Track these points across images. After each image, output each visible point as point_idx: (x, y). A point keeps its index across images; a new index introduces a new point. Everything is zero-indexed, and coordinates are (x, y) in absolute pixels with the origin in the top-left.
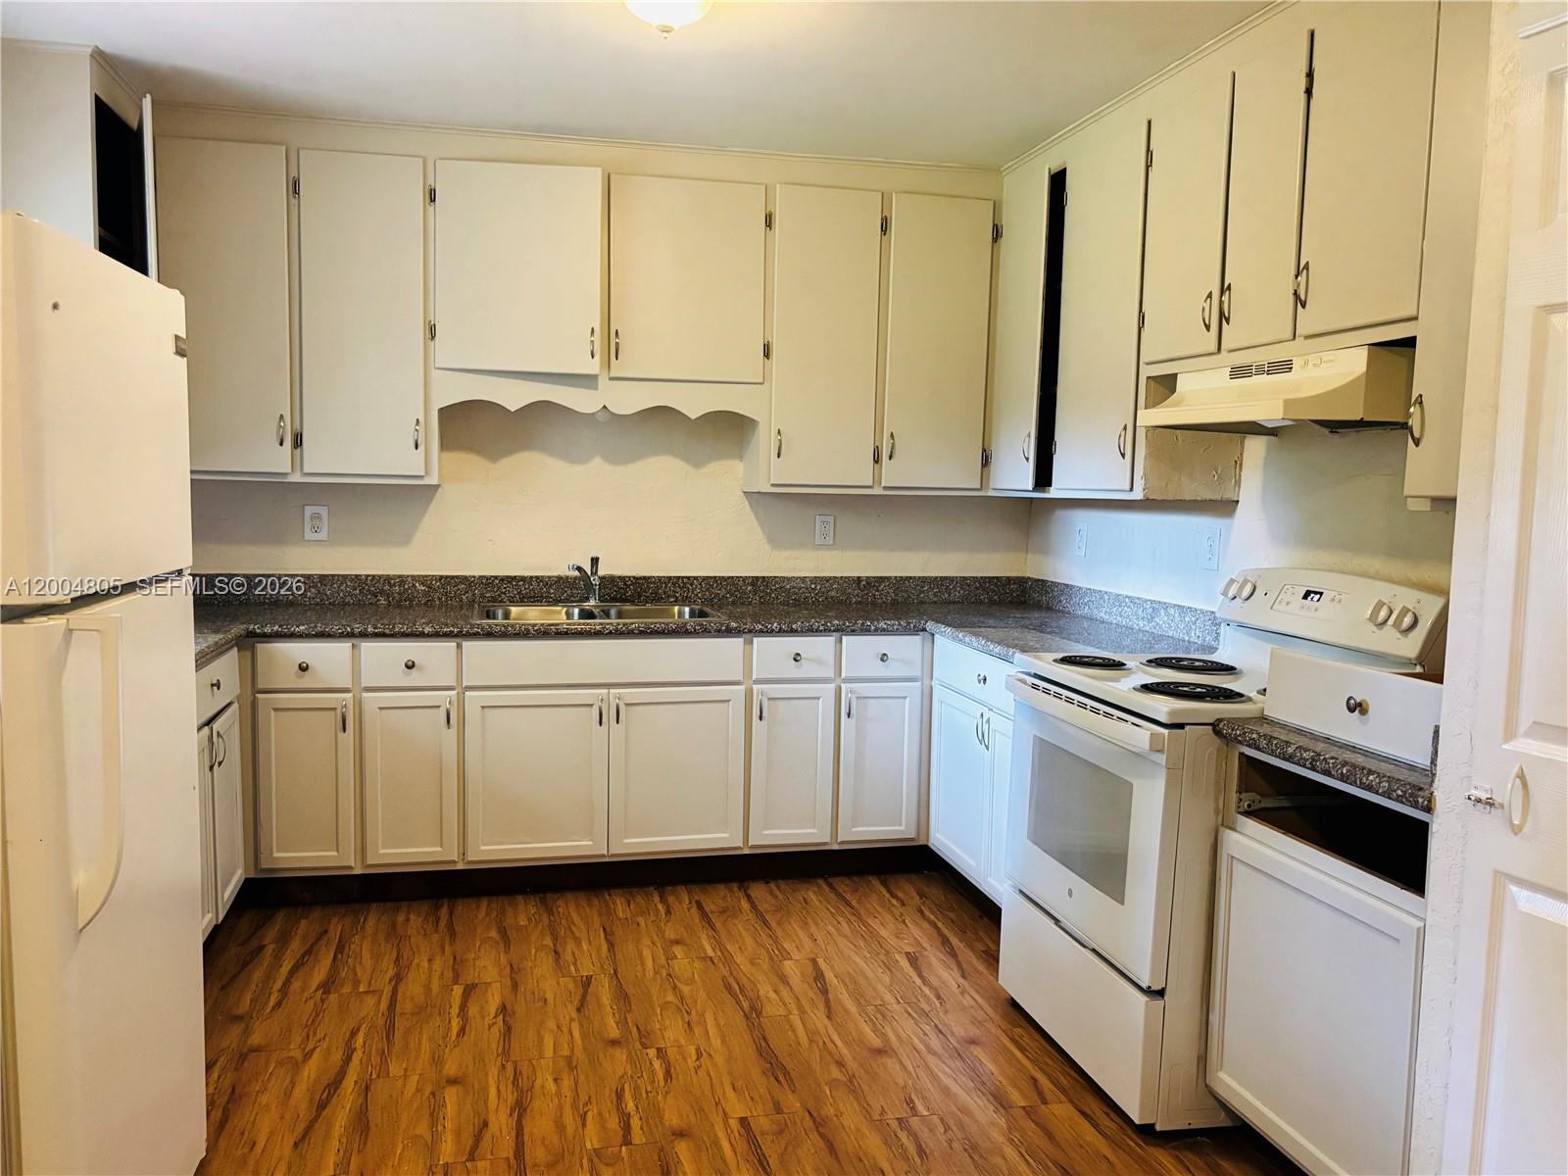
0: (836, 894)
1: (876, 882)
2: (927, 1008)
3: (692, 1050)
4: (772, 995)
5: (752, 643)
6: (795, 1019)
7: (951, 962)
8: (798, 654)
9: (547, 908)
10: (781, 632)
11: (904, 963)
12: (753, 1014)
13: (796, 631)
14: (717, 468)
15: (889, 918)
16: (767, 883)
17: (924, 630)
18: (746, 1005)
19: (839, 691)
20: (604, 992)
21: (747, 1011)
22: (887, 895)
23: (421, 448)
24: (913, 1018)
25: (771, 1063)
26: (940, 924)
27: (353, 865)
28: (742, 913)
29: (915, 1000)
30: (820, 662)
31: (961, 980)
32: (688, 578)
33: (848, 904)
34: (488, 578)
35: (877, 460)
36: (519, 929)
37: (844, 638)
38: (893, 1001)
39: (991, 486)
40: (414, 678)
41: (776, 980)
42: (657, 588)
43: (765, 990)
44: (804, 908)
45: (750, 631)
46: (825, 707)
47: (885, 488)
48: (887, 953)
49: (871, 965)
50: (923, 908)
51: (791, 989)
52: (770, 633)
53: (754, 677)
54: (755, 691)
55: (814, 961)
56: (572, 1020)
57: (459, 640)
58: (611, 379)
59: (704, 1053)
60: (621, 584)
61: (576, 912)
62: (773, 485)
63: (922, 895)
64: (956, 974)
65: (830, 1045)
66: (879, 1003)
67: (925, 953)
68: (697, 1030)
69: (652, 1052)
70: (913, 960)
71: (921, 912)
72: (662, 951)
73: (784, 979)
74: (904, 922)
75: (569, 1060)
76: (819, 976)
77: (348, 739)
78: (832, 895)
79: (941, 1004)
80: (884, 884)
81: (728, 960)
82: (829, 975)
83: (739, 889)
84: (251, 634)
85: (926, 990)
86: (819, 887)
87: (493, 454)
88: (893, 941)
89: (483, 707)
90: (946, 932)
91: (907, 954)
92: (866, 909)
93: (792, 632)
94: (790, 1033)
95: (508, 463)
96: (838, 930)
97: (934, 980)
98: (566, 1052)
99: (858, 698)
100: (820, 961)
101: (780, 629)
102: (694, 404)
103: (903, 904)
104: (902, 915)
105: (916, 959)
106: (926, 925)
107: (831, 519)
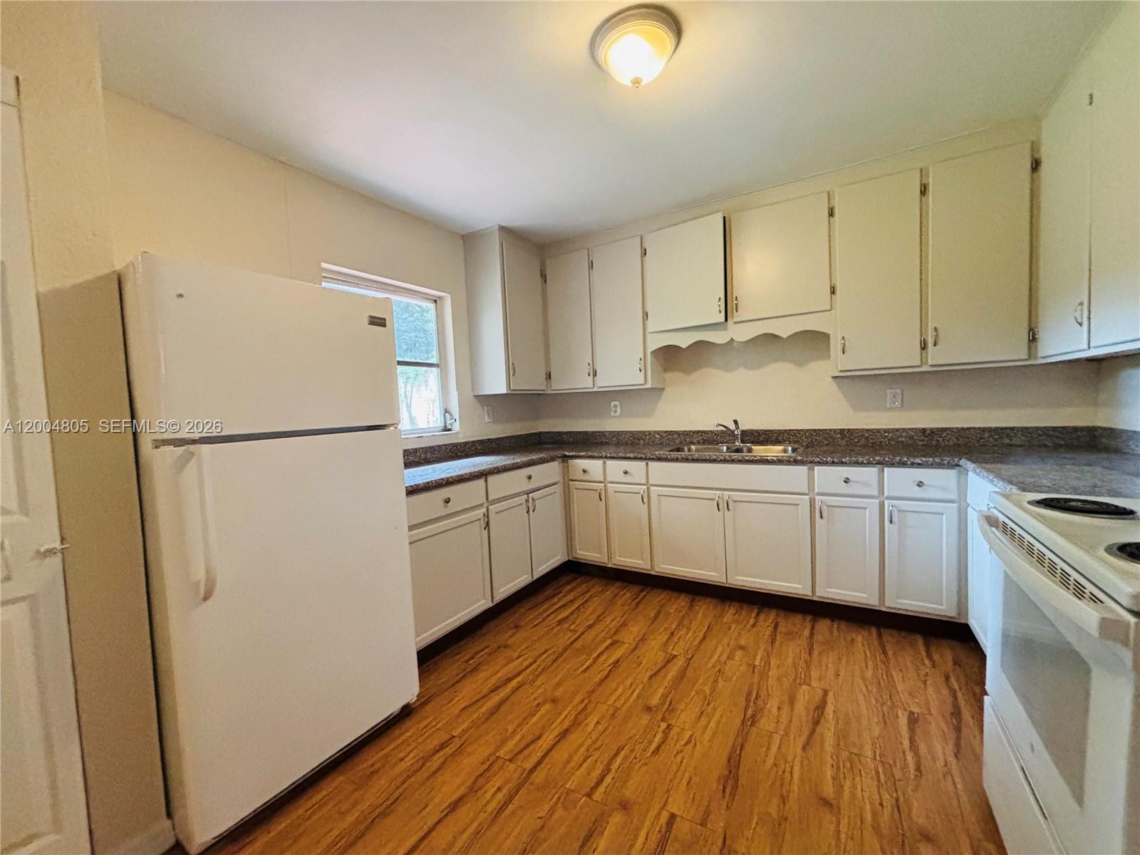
0: (880, 643)
1: (920, 642)
2: (898, 774)
3: (687, 734)
4: (775, 711)
5: (814, 469)
6: (777, 739)
7: (951, 736)
8: (847, 479)
9: (691, 604)
10: (833, 463)
11: (903, 721)
12: (750, 721)
13: (846, 463)
14: (813, 365)
15: (912, 673)
16: (833, 621)
17: (958, 465)
18: (749, 713)
19: (882, 506)
20: (674, 670)
21: (748, 716)
22: (924, 654)
23: (643, 371)
24: (879, 781)
25: (730, 772)
26: (959, 695)
27: (607, 562)
28: (800, 638)
29: (891, 762)
30: (867, 484)
31: (951, 759)
32: (797, 430)
33: (884, 652)
34: (687, 432)
35: (924, 347)
36: (668, 614)
37: (886, 469)
38: (870, 754)
39: (1040, 354)
40: (628, 479)
41: (786, 698)
42: (777, 436)
43: (772, 705)
44: (847, 647)
45: (811, 462)
46: (871, 515)
47: (932, 366)
48: (893, 706)
49: (870, 712)
50: (951, 675)
51: (792, 711)
52: (826, 463)
53: (816, 491)
54: (817, 501)
55: (826, 693)
56: (642, 683)
57: (647, 461)
58: (735, 323)
59: (693, 741)
60: (756, 434)
61: (705, 611)
62: (841, 371)
63: (956, 663)
64: (950, 747)
65: (787, 775)
66: (855, 751)
67: (930, 719)
68: (704, 720)
69: (664, 725)
70: (913, 720)
71: (947, 678)
72: (728, 651)
73: (792, 701)
74: (925, 682)
75: (617, 709)
76: (821, 707)
77: (602, 504)
78: (876, 643)
79: (916, 776)
80: (927, 646)
81: (764, 674)
82: (830, 708)
83: (810, 621)
84: (565, 456)
85: (909, 757)
86: (870, 634)
87: (688, 371)
88: (904, 697)
89: (659, 495)
90: (962, 703)
91: (912, 713)
92: (897, 661)
93: (843, 464)
94: (764, 749)
95: (695, 375)
96: (862, 671)
97: (923, 748)
98: (618, 704)
99: (899, 511)
100: (831, 694)
101: (833, 461)
102: (785, 329)
103: (934, 666)
104: (927, 674)
105: (916, 721)
106: (945, 692)
107: (899, 391)
